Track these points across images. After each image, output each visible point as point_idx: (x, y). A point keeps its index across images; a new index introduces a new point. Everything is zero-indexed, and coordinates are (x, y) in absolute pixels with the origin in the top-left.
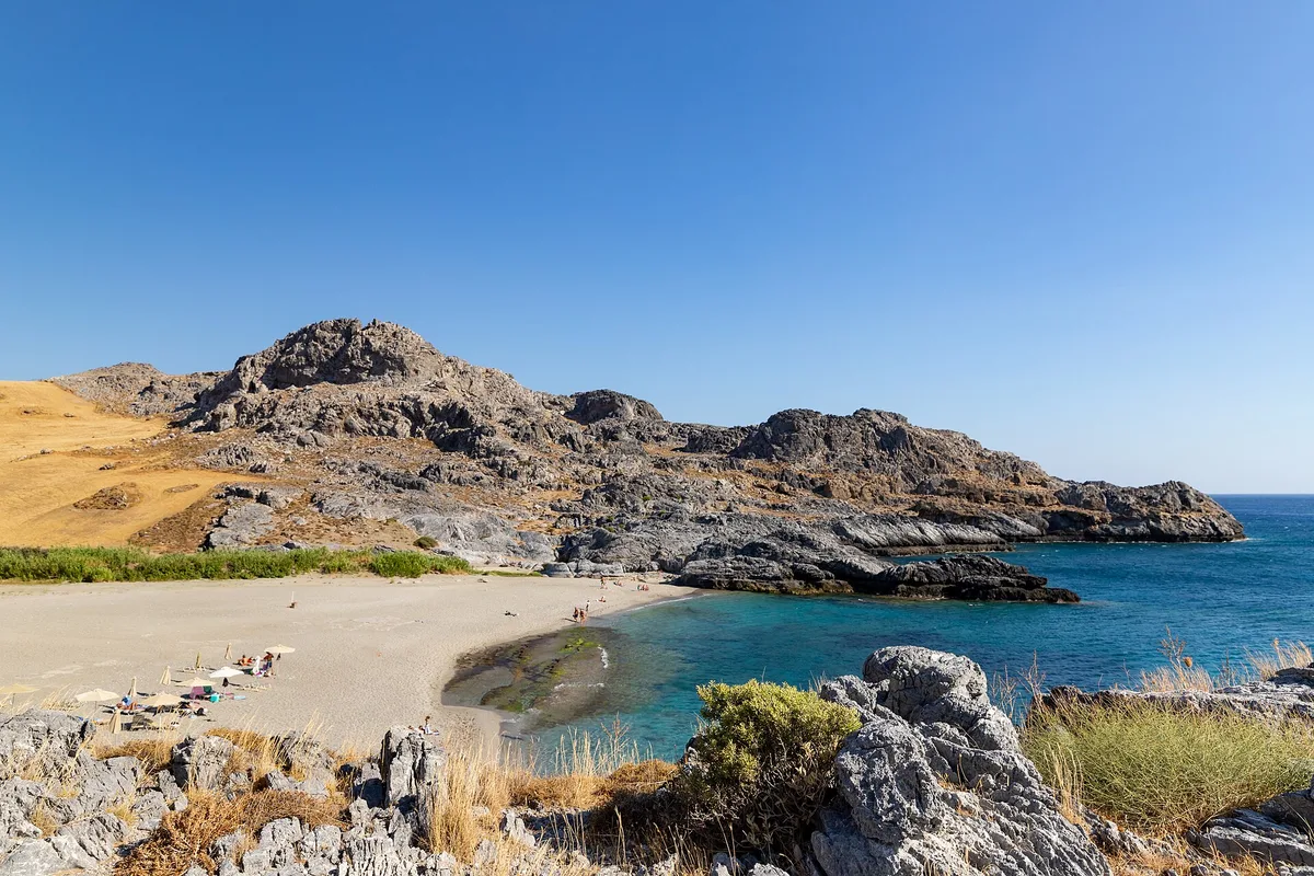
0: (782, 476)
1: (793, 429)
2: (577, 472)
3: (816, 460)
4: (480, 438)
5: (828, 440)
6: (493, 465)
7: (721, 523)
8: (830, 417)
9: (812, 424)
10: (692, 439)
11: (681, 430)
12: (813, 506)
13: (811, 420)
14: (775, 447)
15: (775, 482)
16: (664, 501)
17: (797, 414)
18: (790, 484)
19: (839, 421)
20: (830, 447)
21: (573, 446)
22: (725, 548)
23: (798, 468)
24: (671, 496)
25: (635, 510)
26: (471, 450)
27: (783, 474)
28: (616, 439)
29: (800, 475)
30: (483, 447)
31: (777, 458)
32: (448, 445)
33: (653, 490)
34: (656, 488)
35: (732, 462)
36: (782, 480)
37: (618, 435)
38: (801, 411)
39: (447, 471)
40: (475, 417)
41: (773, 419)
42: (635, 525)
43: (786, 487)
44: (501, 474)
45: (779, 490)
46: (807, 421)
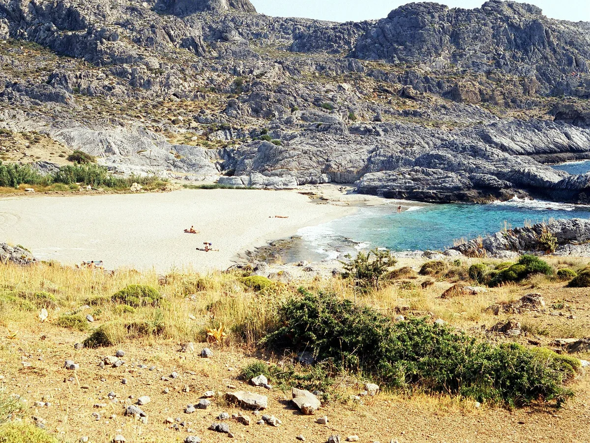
0: (405, 80)
1: (417, 26)
2: (212, 81)
3: (443, 60)
4: (102, 43)
5: (455, 38)
6: (122, 74)
7: (378, 134)
8: (458, 11)
9: (437, 20)
10: (299, 37)
11: (285, 26)
12: (443, 111)
13: (436, 15)
14: (396, 46)
15: (399, 86)
16: (313, 111)
17: (422, 8)
18: (415, 88)
19: (468, 14)
20: (458, 45)
21: (197, 51)
22: (398, 161)
23: (423, 69)
24: (319, 106)
25: (288, 122)
26: (94, 57)
27: (407, 77)
28: (225, 39)
29: (426, 78)
30: (106, 53)
31: (399, 59)
32: (65, 49)
33: (299, 100)
34: (302, 97)
35: (350, 64)
36: (406, 83)
37: (229, 36)
38: (426, 5)
39: (75, 80)
40: (87, 17)
41: (393, 15)
42: (293, 137)
43: (412, 92)
44: (132, 84)
45: (404, 94)
46: (433, 17)
